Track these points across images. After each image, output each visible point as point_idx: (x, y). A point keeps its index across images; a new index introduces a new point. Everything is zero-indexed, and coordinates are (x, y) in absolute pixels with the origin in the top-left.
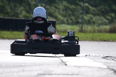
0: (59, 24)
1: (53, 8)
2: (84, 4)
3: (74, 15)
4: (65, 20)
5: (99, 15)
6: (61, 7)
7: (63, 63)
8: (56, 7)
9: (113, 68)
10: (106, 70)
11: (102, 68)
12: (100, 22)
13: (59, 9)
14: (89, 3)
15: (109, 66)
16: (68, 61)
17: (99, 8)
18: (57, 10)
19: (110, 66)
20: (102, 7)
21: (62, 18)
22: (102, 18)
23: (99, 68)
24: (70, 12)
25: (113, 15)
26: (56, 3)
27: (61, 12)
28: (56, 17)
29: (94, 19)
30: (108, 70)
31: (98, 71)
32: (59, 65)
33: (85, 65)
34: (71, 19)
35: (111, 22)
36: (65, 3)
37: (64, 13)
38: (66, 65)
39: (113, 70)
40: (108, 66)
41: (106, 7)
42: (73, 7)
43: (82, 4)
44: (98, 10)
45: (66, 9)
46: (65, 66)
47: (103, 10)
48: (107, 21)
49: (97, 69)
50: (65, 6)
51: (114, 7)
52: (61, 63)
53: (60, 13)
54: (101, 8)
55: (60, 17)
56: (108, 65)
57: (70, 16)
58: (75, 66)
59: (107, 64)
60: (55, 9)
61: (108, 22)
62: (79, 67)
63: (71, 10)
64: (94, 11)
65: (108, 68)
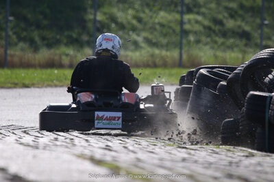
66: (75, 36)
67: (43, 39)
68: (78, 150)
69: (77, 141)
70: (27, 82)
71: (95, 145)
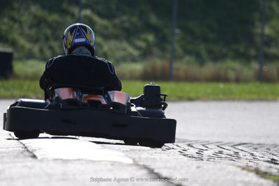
0: (20, 59)
1: (6, 20)
2: (80, 11)
3: (56, 38)
4: (36, 49)
5: (116, 37)
6: (26, 18)
7: (27, 153)
8: (13, 19)
9: (148, 164)
10: (130, 168)
11: (121, 164)
12: (120, 54)
13: (20, 23)
14: (93, 10)
15: (137, 160)
16: (39, 149)
17: (117, 21)
18: (16, 26)
19: (140, 158)
20: (125, 18)
21: (28, 46)
22: (125, 44)
23: (113, 164)
24: (48, 32)
25: (151, 38)
26: (13, 9)
27: (27, 31)
28: (13, 44)
29: (106, 48)
30: (135, 168)
31: (110, 170)
32: (17, 156)
33: (81, 158)
34: (51, 48)
35: (146, 54)
36: (34, 9)
37: (33, 32)
38: (34, 157)
39: (145, 167)
40: (134, 160)
41: (135, 19)
42: (54, 17)
43: (76, 10)
44: (115, 26)
45: (38, 22)
46: (30, 159)
47: (127, 25)
48: (136, 53)
49: (110, 167)
50: (35, 17)
51: (154, 19)
52: (22, 152)
53: (22, 34)
54: (123, 22)
55: (22, 41)
56: (136, 156)
57: (47, 39)
58: (56, 160)
59: (133, 154)
60: (11, 23)
61: (140, 56)
62: (65, 161)
63: (50, 25)
64: (106, 28)
65: (136, 164)
66: (242, 49)
67: (210, 52)
68: (243, 163)
69: (241, 154)
70: (192, 95)
71: (260, 159)
